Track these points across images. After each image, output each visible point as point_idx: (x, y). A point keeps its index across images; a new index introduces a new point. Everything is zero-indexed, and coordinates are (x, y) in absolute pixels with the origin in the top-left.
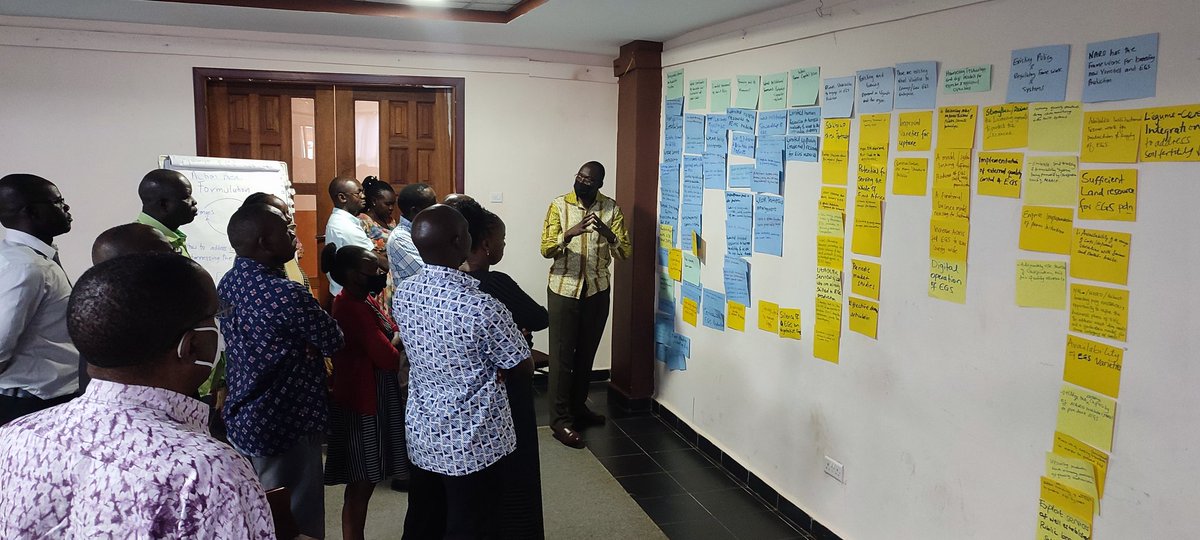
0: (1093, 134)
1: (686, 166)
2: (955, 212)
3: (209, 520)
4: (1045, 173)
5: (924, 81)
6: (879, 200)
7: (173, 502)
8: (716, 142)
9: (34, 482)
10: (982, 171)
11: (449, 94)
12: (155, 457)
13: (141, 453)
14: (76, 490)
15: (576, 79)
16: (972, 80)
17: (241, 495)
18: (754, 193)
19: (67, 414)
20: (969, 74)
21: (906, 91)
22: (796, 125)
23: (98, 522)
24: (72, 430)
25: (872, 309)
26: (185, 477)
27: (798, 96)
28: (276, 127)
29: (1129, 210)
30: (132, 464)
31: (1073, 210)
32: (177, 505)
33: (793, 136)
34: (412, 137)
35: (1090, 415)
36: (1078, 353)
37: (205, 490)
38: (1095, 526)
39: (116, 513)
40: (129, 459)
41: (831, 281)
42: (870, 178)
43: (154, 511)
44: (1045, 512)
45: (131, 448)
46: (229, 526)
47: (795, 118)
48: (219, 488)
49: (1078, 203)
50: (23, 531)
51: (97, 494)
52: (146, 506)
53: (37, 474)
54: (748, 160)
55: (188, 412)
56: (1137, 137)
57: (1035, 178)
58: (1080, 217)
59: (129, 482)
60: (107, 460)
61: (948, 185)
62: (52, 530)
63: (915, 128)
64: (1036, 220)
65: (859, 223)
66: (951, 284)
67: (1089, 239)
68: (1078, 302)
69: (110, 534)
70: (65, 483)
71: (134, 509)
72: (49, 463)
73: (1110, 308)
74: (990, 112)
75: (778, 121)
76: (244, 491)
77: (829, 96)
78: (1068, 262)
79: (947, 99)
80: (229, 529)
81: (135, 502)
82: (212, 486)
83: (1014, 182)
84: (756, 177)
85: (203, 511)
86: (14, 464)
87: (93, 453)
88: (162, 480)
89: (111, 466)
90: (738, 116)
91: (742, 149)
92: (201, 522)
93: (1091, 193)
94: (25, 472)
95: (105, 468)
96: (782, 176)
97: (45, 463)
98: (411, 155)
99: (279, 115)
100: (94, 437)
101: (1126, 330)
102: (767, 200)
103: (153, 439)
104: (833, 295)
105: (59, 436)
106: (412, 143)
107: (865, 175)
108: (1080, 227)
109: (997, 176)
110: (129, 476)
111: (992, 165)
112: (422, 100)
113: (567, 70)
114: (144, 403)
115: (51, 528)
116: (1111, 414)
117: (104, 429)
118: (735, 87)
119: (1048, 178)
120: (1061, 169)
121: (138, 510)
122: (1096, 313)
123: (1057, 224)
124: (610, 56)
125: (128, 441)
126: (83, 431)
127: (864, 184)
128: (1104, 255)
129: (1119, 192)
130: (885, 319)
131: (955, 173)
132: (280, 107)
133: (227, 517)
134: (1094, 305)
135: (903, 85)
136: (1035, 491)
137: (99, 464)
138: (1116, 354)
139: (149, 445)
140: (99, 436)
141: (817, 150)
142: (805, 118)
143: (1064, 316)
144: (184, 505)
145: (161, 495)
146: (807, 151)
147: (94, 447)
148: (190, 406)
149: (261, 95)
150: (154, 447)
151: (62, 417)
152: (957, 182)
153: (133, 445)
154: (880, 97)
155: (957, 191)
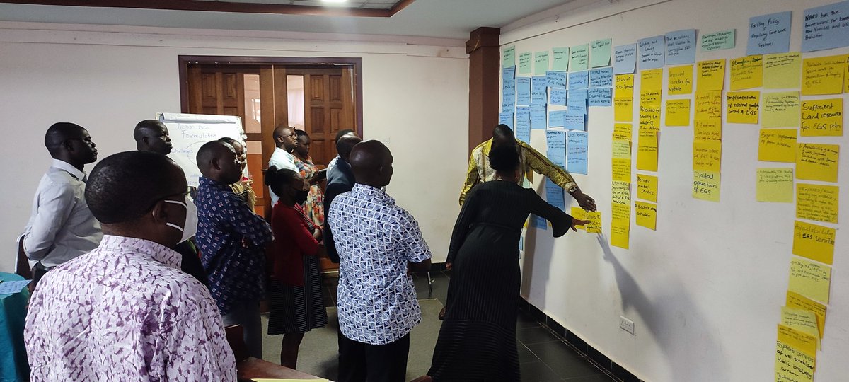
0: (810, 75)
1: (518, 114)
2: (711, 136)
3: (180, 323)
4: (776, 104)
5: (687, 44)
6: (655, 131)
7: (156, 312)
8: (538, 96)
9: (68, 303)
10: (730, 105)
11: (352, 69)
12: (144, 283)
13: (135, 281)
14: (94, 306)
15: (439, 56)
16: (722, 41)
17: (200, 307)
18: (566, 131)
19: (88, 259)
20: (719, 37)
21: (673, 52)
22: (595, 81)
23: (108, 326)
24: (91, 268)
25: (652, 209)
26: (163, 295)
27: (597, 60)
28: (234, 94)
29: (837, 128)
30: (129, 287)
31: (796, 130)
32: (158, 314)
33: (593, 88)
34: (327, 99)
35: (812, 278)
36: (803, 232)
37: (177, 304)
38: (818, 359)
39: (119, 320)
40: (127, 285)
41: (622, 191)
42: (649, 115)
43: (143, 317)
44: (781, 350)
45: (129, 278)
46: (193, 327)
47: (595, 76)
48: (186, 302)
49: (800, 126)
50: (62, 335)
51: (107, 308)
52: (138, 314)
53: (70, 298)
54: (561, 108)
55: (167, 258)
56: (842, 76)
57: (769, 108)
58: (802, 136)
59: (127, 299)
60: (113, 286)
61: (705, 117)
62: (80, 335)
63: (681, 78)
64: (770, 139)
65: (641, 148)
66: (709, 188)
67: (809, 150)
68: (801, 197)
69: (116, 333)
70: (87, 303)
71: (131, 317)
72: (77, 290)
73: (825, 200)
74: (734, 63)
75: (582, 79)
76: (203, 305)
77: (618, 59)
78: (794, 168)
79: (702, 55)
80: (194, 330)
81: (132, 312)
82: (181, 301)
83: (753, 113)
84: (568, 119)
85: (175, 316)
86: (55, 292)
87: (104, 282)
88: (149, 297)
89: (115, 290)
90: (553, 76)
91: (557, 100)
92: (175, 324)
93: (810, 117)
94: (62, 297)
95: (112, 291)
96: (586, 117)
97: (74, 290)
98: (325, 112)
99: (236, 86)
100: (105, 272)
101: (836, 215)
102: (576, 135)
103: (143, 272)
104: (624, 200)
105: (83, 272)
106: (327, 104)
107: (645, 114)
108: (802, 142)
109: (741, 108)
110: (127, 295)
111: (737, 101)
112: (332, 74)
113: (433, 50)
114: (137, 250)
115: (79, 333)
116: (828, 276)
117: (111, 266)
118: (551, 56)
119: (778, 108)
120: (788, 101)
121: (133, 317)
122: (815, 204)
123: (785, 141)
124: (464, 39)
125: (126, 273)
126: (98, 269)
127: (645, 120)
128: (820, 161)
129: (830, 115)
130: (661, 215)
131: (710, 109)
132: (236, 82)
133: (192, 321)
134: (813, 198)
135: (671, 48)
136: (773, 335)
137: (108, 288)
138: (831, 233)
139: (140, 275)
140: (108, 271)
141: (611, 97)
142: (602, 75)
143: (792, 207)
144: (163, 313)
145: (148, 306)
146: (603, 99)
147: (105, 278)
148: (168, 254)
149: (224, 73)
150: (143, 277)
151: (85, 261)
152: (712, 115)
153: (130, 275)
154: (654, 57)
155: (711, 121)
